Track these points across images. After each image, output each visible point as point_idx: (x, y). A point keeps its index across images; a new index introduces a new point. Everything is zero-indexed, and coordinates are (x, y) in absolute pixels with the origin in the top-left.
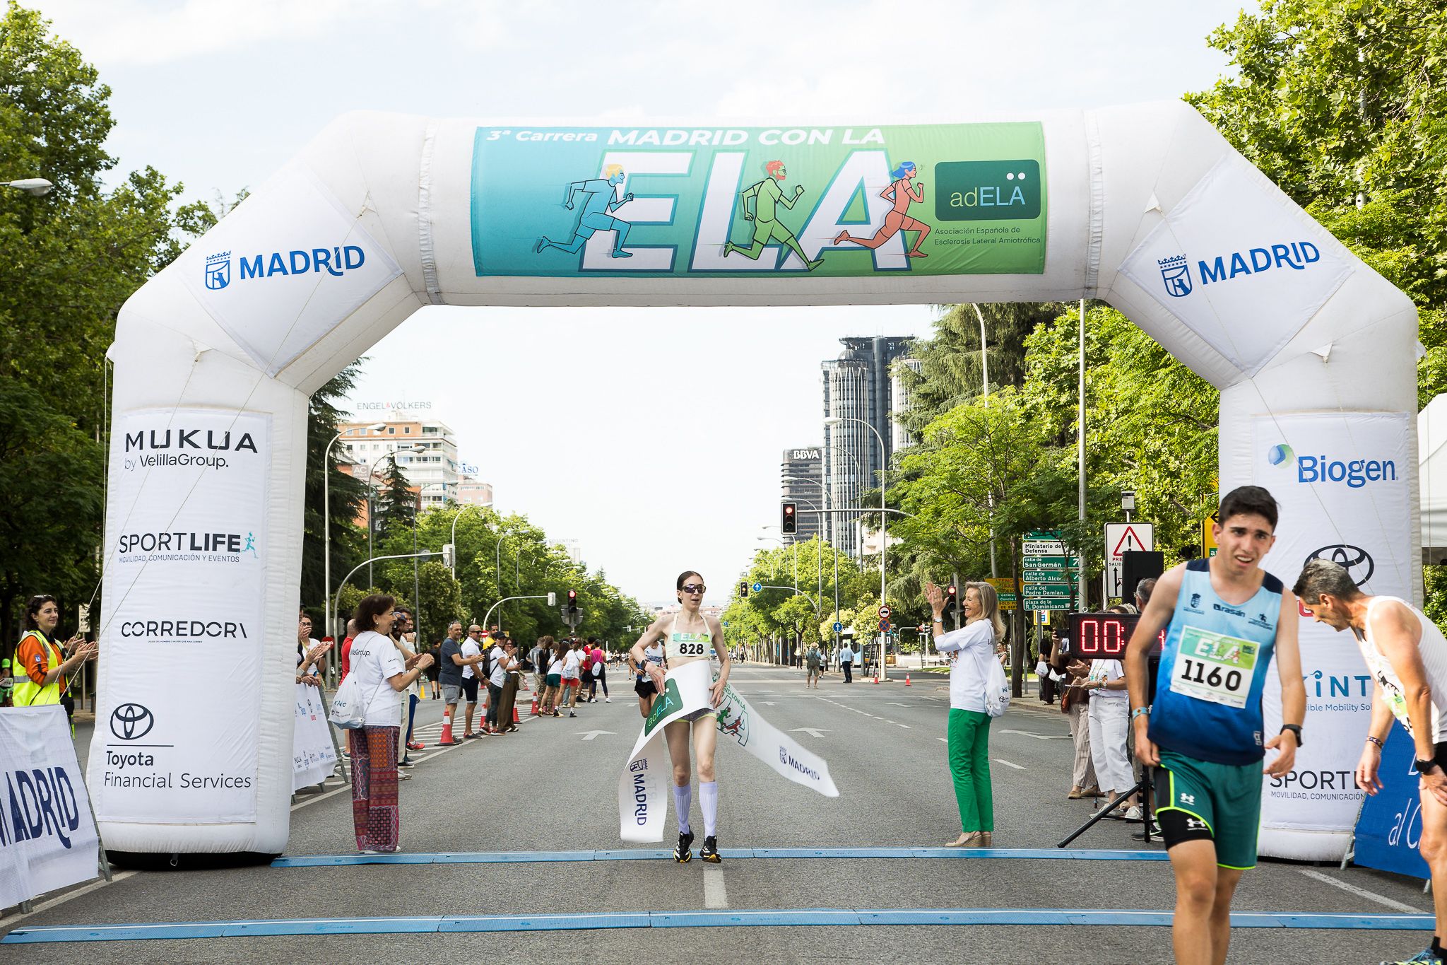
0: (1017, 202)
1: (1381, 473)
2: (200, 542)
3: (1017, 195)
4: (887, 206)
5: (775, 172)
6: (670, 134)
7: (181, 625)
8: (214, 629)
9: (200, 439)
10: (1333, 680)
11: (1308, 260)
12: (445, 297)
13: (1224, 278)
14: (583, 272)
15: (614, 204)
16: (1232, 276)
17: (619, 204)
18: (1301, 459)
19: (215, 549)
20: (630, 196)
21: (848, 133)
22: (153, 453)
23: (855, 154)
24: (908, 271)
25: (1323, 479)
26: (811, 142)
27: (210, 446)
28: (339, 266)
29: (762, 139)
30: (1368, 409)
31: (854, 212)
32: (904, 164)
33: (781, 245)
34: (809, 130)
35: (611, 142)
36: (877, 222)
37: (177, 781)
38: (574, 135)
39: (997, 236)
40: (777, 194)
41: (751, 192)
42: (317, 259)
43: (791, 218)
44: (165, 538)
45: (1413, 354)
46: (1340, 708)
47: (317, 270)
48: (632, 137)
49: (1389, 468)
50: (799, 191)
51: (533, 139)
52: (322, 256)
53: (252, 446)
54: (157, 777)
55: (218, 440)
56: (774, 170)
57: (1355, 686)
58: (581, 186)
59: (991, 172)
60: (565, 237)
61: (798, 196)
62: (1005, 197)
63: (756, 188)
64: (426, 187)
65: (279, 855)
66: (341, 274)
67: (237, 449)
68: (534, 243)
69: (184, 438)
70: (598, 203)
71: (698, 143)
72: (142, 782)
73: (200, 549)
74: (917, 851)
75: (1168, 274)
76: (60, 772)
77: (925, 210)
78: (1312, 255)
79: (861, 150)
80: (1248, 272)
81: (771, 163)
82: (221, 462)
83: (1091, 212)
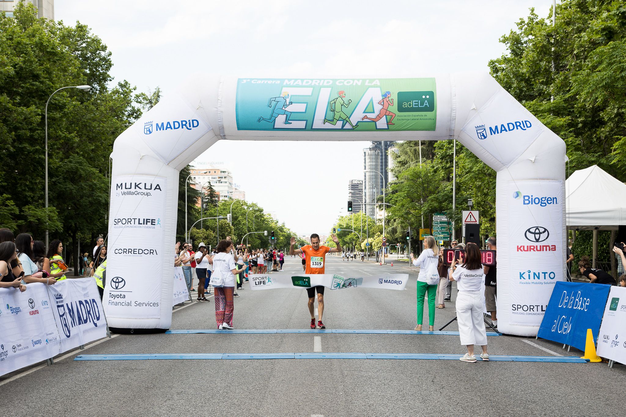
0: (426, 106)
1: (552, 201)
2: (142, 222)
3: (426, 103)
4: (381, 107)
5: (341, 95)
6: (305, 81)
7: (135, 250)
8: (146, 252)
9: (142, 186)
10: (535, 274)
11: (527, 127)
12: (227, 137)
13: (498, 133)
14: (274, 129)
15: (285, 105)
16: (501, 132)
17: (287, 106)
18: (524, 197)
19: (147, 224)
20: (291, 103)
21: (368, 81)
22: (126, 191)
23: (370, 88)
24: (388, 129)
25: (532, 204)
26: (354, 84)
27: (145, 188)
28: (190, 126)
29: (337, 83)
30: (548, 179)
31: (369, 109)
32: (387, 92)
33: (344, 120)
34: (353, 80)
35: (285, 84)
36: (377, 112)
37: (133, 304)
38: (272, 81)
39: (419, 117)
40: (342, 103)
41: (333, 102)
42: (183, 124)
43: (347, 111)
44: (130, 220)
45: (564, 160)
46: (536, 283)
47: (183, 128)
48: (292, 82)
49: (555, 200)
50: (350, 101)
51: (257, 83)
52: (184, 123)
53: (160, 189)
54: (126, 302)
55: (148, 186)
56: (341, 94)
57: (542, 276)
58: (274, 99)
59: (417, 95)
60: (268, 117)
61: (350, 103)
62: (422, 104)
63: (335, 100)
64: (220, 99)
65: (168, 330)
66: (191, 129)
67: (155, 190)
68: (257, 119)
69: (136, 186)
70: (280, 105)
71: (315, 84)
72: (121, 304)
73: (142, 224)
74: (389, 331)
75: (478, 131)
76: (94, 301)
77: (394, 109)
78: (529, 125)
79: (372, 87)
80: (506, 131)
81: (340, 92)
82: (149, 194)
83: (452, 110)
